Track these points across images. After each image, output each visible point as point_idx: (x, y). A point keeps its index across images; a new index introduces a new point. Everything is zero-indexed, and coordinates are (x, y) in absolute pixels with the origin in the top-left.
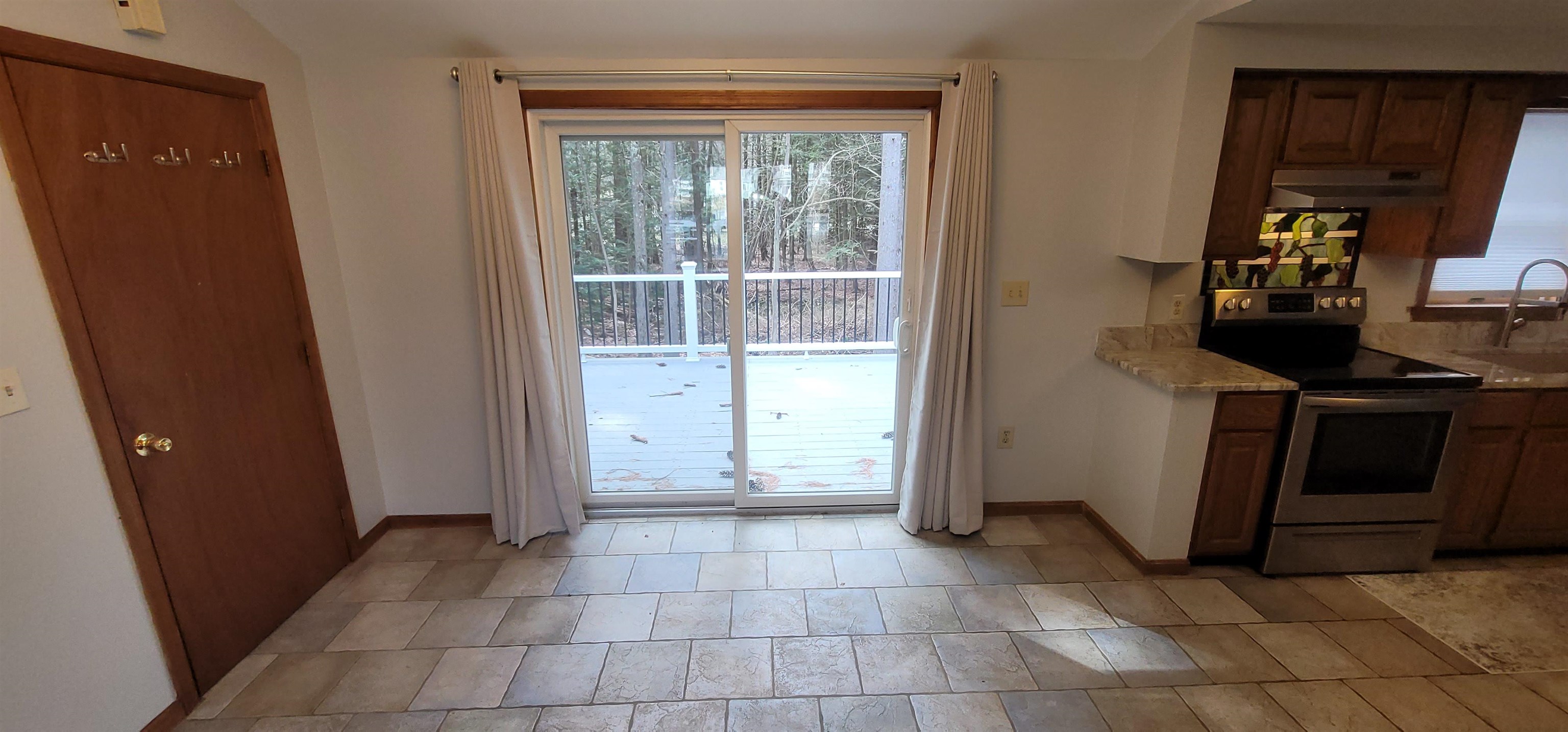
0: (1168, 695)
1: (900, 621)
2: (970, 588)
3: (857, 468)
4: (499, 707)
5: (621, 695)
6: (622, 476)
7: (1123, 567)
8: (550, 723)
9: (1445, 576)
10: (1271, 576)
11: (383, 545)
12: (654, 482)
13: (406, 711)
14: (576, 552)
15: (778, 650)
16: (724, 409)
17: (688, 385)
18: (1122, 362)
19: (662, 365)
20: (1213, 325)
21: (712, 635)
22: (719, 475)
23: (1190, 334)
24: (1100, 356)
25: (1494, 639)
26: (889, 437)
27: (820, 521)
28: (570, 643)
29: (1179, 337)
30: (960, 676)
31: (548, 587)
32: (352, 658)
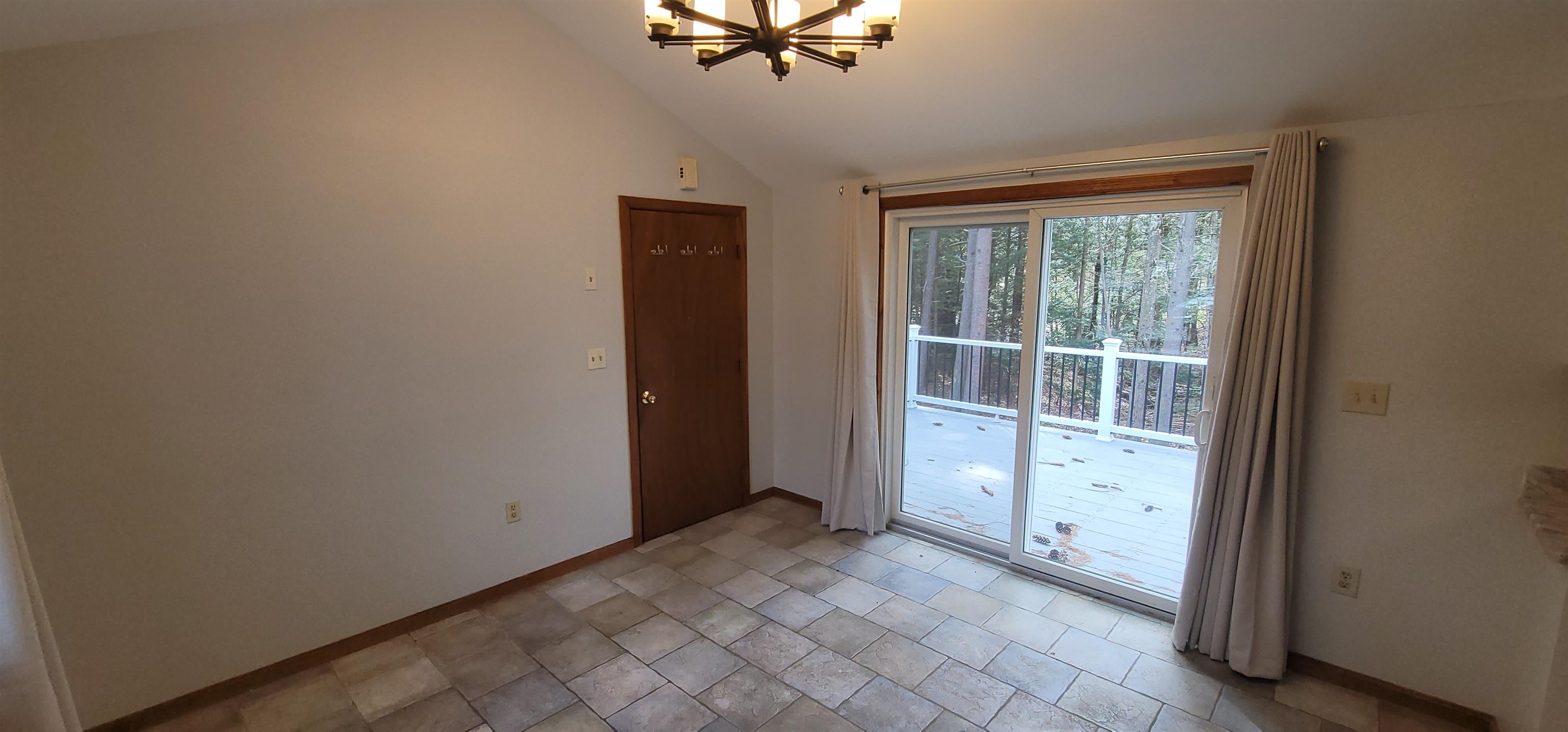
1: (1079, 703)
4: (751, 609)
5: (817, 637)
6: (949, 514)
8: (768, 629)
11: (764, 504)
12: (970, 525)
13: (711, 588)
14: (864, 548)
15: (946, 667)
16: (1095, 488)
17: (1075, 460)
19: (1067, 438)
27: (1088, 602)
28: (814, 596)
31: (829, 560)
32: (707, 552)
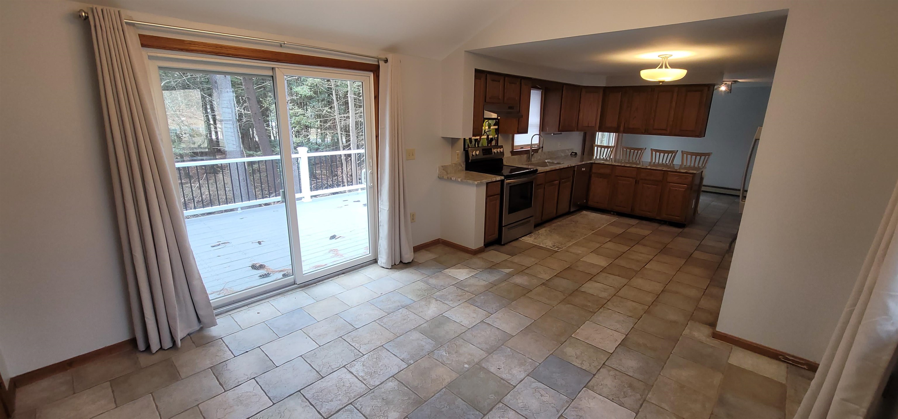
0: (506, 283)
1: (415, 296)
2: (428, 278)
3: (331, 254)
4: (274, 404)
5: (333, 368)
7: (467, 255)
9: (537, 232)
10: (504, 245)
18: (452, 178)
20: (470, 161)
21: (347, 332)
22: (259, 278)
23: (463, 166)
24: (440, 178)
25: (555, 243)
26: (333, 238)
27: (344, 277)
28: (277, 367)
29: (460, 168)
30: (451, 302)
31: (226, 354)
